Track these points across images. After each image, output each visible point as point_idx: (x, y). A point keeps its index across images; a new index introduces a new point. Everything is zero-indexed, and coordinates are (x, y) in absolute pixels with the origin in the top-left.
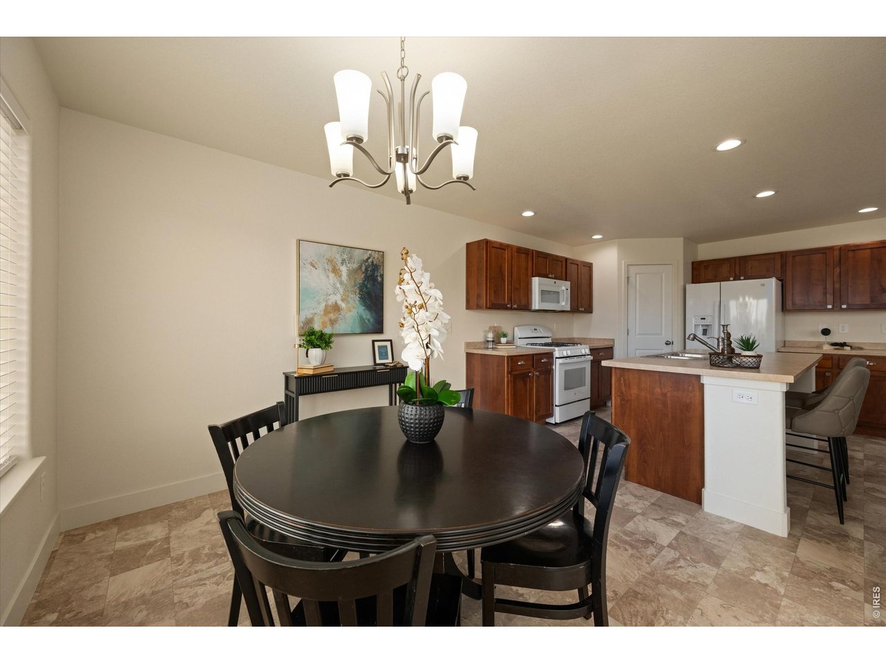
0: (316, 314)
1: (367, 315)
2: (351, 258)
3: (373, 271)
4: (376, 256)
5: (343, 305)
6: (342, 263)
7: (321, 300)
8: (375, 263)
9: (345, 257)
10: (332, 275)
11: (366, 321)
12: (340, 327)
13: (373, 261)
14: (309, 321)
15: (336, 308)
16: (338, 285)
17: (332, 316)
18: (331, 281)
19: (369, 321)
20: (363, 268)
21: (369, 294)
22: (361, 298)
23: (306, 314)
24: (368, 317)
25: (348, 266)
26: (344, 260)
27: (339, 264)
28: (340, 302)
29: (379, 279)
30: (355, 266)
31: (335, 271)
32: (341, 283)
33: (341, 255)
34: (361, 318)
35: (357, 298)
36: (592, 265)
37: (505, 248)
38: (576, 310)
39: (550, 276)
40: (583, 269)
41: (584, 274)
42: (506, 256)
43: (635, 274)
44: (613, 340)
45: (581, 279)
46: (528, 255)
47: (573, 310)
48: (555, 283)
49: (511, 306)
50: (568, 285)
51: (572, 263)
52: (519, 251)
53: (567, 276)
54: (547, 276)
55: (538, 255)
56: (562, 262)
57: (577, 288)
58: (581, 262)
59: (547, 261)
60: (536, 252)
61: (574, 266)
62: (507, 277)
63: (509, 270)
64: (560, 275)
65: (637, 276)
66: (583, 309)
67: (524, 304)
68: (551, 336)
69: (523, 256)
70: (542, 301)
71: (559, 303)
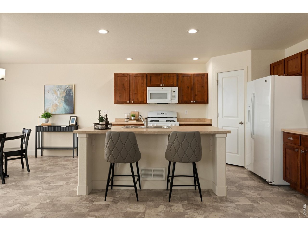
0: (49, 107)
1: (67, 107)
2: (61, 88)
3: (69, 92)
4: (70, 86)
5: (58, 104)
6: (58, 91)
7: (51, 103)
8: (70, 89)
9: (59, 88)
10: (54, 95)
11: (67, 110)
12: (57, 112)
13: (69, 88)
14: (47, 110)
15: (56, 105)
16: (57, 98)
17: (55, 108)
18: (54, 97)
19: (68, 109)
20: (65, 91)
21: (68, 100)
22: (65, 102)
23: (47, 107)
24: (68, 108)
25: (60, 91)
26: (58, 89)
27: (57, 91)
28: (57, 103)
29: (72, 94)
30: (63, 91)
31: (56, 93)
32: (58, 97)
33: (58, 88)
34: (65, 109)
35: (63, 102)
36: (207, 74)
37: (127, 75)
38: (188, 102)
39: (161, 85)
40: (196, 78)
41: (197, 81)
42: (127, 79)
43: (222, 78)
44: (211, 120)
45: (194, 84)
46: (144, 76)
47: (180, 102)
48: (163, 88)
49: (129, 102)
50: (176, 89)
51: (184, 75)
52: (137, 75)
53: (175, 84)
54: (159, 86)
55: (152, 75)
56: (174, 76)
57: (190, 89)
58: (194, 74)
59: (160, 77)
60: (149, 74)
61: (185, 77)
62: (128, 88)
63: (129, 85)
64: (172, 83)
65: (224, 79)
66: (194, 102)
67: (141, 101)
68: (176, 117)
69: (139, 77)
70: (151, 99)
71: (167, 99)
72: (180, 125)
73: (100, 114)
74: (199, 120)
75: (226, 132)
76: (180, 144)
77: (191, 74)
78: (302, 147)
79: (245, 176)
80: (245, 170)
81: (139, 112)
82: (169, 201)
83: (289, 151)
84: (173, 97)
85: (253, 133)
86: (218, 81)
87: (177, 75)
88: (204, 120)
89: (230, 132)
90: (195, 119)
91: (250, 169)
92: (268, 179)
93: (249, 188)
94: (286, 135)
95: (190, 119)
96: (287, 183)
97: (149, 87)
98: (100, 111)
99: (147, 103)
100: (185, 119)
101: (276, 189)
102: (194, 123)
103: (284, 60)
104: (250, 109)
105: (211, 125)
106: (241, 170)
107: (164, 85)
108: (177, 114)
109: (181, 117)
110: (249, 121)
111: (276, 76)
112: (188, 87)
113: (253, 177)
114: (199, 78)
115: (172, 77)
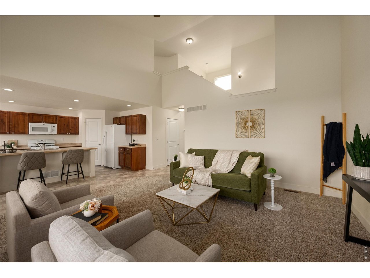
36: (78, 118)
37: (6, 113)
38: (65, 133)
39: (42, 122)
40: (70, 119)
41: (71, 121)
42: (6, 116)
43: (89, 122)
44: (81, 144)
45: (69, 123)
46: (25, 115)
47: (59, 133)
48: (44, 124)
49: (9, 133)
50: (56, 125)
51: (61, 117)
52: (17, 114)
53: (54, 122)
54: (41, 122)
55: (33, 115)
56: (53, 117)
57: (66, 126)
58: (69, 117)
59: (41, 117)
60: (31, 114)
61: (63, 118)
62: (7, 123)
63: (9, 120)
64: (52, 121)
65: (90, 122)
66: (69, 133)
67: (22, 132)
68: (54, 143)
69: (21, 115)
70: (33, 131)
71: (48, 131)
72: (59, 148)
73: (5, 143)
74: (72, 144)
75: (95, 149)
76: (73, 155)
77: (67, 117)
78: (125, 152)
79: (102, 168)
80: (102, 167)
81: (17, 141)
82: (66, 183)
83: (121, 154)
84: (53, 130)
85: (106, 149)
86: (86, 123)
87: (56, 117)
88: (75, 144)
89: (97, 148)
90: (69, 144)
91: (105, 165)
92: (113, 167)
93: (105, 172)
94: (120, 148)
95: (65, 144)
96: (120, 167)
97: (30, 122)
98: (5, 141)
99: (28, 134)
100: (61, 144)
101: (116, 170)
102: (70, 146)
103: (119, 117)
104: (105, 138)
105: (81, 146)
106: (100, 167)
107: (45, 122)
108: (55, 141)
109: (58, 143)
110: (104, 143)
111: (116, 125)
112: (65, 125)
113: (106, 168)
114: (73, 120)
115: (52, 118)
